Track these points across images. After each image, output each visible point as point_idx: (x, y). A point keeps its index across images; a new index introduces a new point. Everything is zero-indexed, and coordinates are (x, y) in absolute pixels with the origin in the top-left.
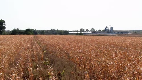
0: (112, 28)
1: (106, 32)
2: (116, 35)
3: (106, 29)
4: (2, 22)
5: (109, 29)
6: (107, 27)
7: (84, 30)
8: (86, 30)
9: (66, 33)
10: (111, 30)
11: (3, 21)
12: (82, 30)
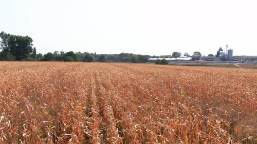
0: (230, 52)
1: (218, 58)
2: (236, 65)
3: (218, 53)
4: (27, 40)
5: (226, 53)
6: (221, 49)
7: (180, 54)
8: (185, 55)
9: (143, 59)
10: (228, 56)
11: (29, 38)
12: (176, 55)
